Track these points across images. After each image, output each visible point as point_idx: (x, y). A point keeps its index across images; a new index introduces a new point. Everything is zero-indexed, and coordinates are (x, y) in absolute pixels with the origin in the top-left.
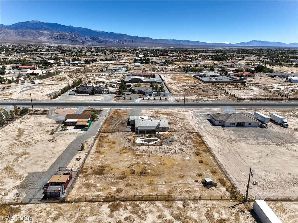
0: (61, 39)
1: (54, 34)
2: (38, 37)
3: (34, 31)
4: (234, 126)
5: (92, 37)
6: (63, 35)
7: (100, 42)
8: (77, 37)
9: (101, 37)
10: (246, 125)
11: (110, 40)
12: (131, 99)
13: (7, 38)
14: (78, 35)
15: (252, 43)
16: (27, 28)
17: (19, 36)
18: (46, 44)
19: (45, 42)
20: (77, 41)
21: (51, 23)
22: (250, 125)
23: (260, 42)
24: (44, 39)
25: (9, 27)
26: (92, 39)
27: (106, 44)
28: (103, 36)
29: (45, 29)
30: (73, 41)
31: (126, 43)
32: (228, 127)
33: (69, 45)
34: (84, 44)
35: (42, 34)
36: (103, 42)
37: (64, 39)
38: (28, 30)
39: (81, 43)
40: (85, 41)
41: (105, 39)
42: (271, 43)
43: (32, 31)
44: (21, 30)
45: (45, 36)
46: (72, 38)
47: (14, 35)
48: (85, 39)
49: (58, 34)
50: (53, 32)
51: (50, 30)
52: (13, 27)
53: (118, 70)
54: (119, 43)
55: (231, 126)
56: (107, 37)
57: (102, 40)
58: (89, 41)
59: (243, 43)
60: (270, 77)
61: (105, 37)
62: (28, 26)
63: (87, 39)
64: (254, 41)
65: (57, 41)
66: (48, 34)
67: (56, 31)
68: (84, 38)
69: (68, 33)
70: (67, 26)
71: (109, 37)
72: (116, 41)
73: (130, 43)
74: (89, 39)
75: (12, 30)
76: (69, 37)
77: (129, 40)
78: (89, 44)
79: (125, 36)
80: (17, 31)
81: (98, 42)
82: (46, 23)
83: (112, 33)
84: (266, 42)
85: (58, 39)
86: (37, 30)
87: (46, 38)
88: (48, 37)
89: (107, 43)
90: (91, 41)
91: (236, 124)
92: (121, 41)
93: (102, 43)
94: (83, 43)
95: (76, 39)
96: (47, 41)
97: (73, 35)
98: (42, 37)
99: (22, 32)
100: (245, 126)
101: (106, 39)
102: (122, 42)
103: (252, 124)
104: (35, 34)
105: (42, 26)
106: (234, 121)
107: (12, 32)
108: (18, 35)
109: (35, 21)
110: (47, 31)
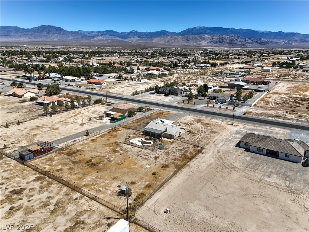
0: (220, 42)
1: (215, 38)
2: (200, 41)
3: (198, 36)
4: (261, 153)
5: (253, 38)
6: (222, 39)
7: (262, 43)
8: (236, 40)
9: (264, 38)
10: (280, 155)
11: (276, 40)
12: (194, 104)
13: (174, 43)
14: (238, 37)
16: (193, 34)
17: (184, 42)
18: (204, 48)
19: (204, 46)
20: (236, 43)
21: (215, 27)
22: (287, 158)
24: (204, 43)
25: (179, 34)
26: (252, 41)
27: (268, 46)
28: (268, 37)
29: (208, 34)
30: (232, 43)
31: (296, 44)
32: (253, 152)
33: (225, 48)
34: (243, 47)
35: (204, 39)
36: (266, 44)
37: (222, 42)
38: (192, 35)
39: (239, 46)
40: (244, 43)
41: (268, 40)
43: (196, 36)
44: (187, 36)
45: (206, 40)
46: (231, 41)
47: (181, 41)
48: (245, 41)
49: (218, 37)
50: (214, 36)
51: (212, 34)
52: (181, 34)
53: (235, 74)
54: (286, 44)
55: (258, 152)
56: (272, 37)
57: (265, 41)
58: (249, 43)
61: (270, 38)
62: (194, 31)
63: (247, 41)
65: (216, 45)
66: (209, 38)
67: (217, 35)
68: (243, 40)
69: (229, 36)
70: (229, 29)
71: (275, 38)
72: (282, 42)
73: (302, 43)
74: (250, 41)
75: (180, 36)
76: (228, 40)
77: (301, 40)
78: (248, 46)
79: (298, 35)
80: (183, 36)
81: (260, 44)
82: (210, 27)
83: (280, 33)
85: (217, 42)
86: (200, 35)
87: (206, 42)
88: (208, 41)
89: (271, 44)
90: (252, 43)
91: (265, 152)
92: (289, 41)
93: (263, 45)
94: (241, 45)
95: (235, 42)
96: (207, 45)
97: (233, 38)
98: (203, 41)
99: (187, 37)
100: (279, 158)
101: (271, 40)
102: (291, 42)
103: (291, 157)
104: (197, 39)
105: (206, 31)
106: (263, 147)
107: (179, 38)
108: (184, 40)
109: (201, 27)
110: (209, 36)
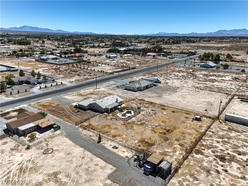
12: (26, 91)
15: (24, 28)
23: (31, 27)
42: (41, 29)
59: (15, 28)
60: (94, 56)
64: (25, 26)
84: (36, 28)
100: (149, 87)
